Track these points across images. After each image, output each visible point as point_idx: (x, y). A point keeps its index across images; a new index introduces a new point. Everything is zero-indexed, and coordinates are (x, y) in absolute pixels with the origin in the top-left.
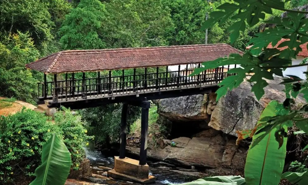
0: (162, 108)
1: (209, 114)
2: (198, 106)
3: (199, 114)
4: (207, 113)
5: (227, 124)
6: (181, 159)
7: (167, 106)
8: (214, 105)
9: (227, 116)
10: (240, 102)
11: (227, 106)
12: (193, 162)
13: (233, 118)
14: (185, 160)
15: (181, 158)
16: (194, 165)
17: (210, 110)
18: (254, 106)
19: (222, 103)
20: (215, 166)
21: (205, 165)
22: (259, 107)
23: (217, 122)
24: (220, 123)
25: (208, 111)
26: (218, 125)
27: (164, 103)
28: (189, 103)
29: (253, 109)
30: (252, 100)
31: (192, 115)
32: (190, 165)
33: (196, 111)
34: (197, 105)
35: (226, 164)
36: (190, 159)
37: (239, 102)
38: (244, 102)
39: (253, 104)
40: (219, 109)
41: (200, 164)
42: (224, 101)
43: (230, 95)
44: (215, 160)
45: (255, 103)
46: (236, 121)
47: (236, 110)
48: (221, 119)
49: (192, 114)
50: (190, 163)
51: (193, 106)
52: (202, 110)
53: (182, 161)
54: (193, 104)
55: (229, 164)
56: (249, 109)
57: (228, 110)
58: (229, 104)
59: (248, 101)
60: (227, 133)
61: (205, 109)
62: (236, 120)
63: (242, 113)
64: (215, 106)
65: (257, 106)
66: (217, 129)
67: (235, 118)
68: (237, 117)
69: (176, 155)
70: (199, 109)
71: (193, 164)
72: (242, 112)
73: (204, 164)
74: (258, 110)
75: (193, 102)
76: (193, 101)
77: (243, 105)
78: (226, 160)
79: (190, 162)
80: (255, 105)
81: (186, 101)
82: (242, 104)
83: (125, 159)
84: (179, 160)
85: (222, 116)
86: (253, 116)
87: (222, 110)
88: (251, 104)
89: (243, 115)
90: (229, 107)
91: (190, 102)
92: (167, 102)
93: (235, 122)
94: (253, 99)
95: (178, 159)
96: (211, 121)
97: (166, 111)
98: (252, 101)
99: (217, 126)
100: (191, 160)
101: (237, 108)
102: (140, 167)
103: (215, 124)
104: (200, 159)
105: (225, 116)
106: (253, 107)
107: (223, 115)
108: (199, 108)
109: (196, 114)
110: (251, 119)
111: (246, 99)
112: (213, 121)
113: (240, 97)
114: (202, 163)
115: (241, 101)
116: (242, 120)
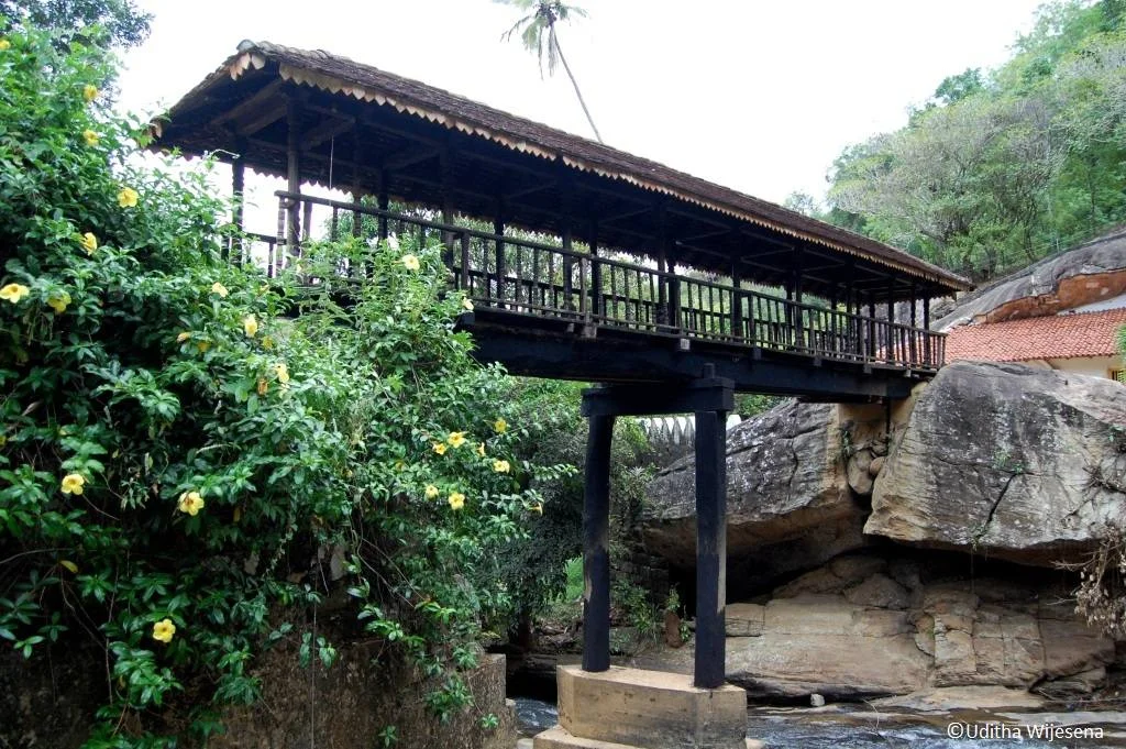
0: (654, 508)
1: (863, 489)
2: (807, 475)
3: (814, 499)
4: (851, 491)
5: (956, 510)
6: (767, 673)
7: (674, 500)
8: (879, 455)
9: (951, 481)
10: (1005, 415)
11: (947, 441)
12: (815, 681)
13: (980, 482)
14: (783, 676)
15: (766, 669)
16: (819, 692)
17: (865, 474)
18: (1056, 425)
19: (924, 436)
20: (902, 683)
21: (863, 687)
22: (1081, 425)
23: (911, 509)
24: (925, 510)
25: (856, 479)
26: (917, 522)
27: (661, 492)
28: (765, 470)
29: (1056, 438)
30: (1044, 407)
31: (786, 509)
32: (807, 692)
33: (800, 493)
34: (800, 471)
35: (957, 670)
36: (802, 669)
37: (1002, 418)
38: (1020, 414)
39: (1052, 419)
40: (914, 461)
41: (842, 685)
42: (929, 426)
43: (955, 400)
44: (895, 663)
45: (1062, 414)
46: (997, 491)
47: (990, 448)
48: (929, 495)
49: (783, 505)
50: (805, 684)
51: (786, 478)
52: (827, 483)
53: (774, 681)
54: (785, 469)
55: (972, 668)
56: (1039, 440)
57: (952, 456)
58: (956, 434)
59: (1031, 409)
60: (964, 542)
61: (841, 477)
62: (998, 486)
63: (1019, 456)
64: (882, 459)
65: (1069, 423)
66: (913, 535)
67: (991, 480)
68: (996, 475)
69: (746, 660)
70: (811, 485)
71: (815, 686)
72: (1021, 453)
73: (861, 683)
74: (1077, 437)
75: (783, 464)
76: (784, 459)
77: (1018, 425)
78: (956, 654)
79: (800, 680)
80: (1060, 420)
81: (752, 468)
82: (1012, 422)
83: (610, 671)
84: (758, 680)
85: (931, 483)
86: (1059, 462)
87: (926, 462)
88: (1045, 422)
89: (1025, 463)
90: (956, 445)
91: (770, 467)
92: (672, 487)
93: (993, 495)
94: (1046, 402)
95: (758, 676)
96: (874, 513)
97: (674, 514)
98: (1045, 410)
99: (912, 526)
100: (805, 672)
101: (993, 442)
102: (706, 698)
103: (898, 519)
104: (837, 665)
105: (942, 482)
106: (1052, 431)
107: (933, 478)
108: (813, 480)
109: (803, 500)
110: (1055, 475)
111: (1024, 403)
112: (883, 511)
113: (1001, 398)
114: (851, 678)
115: (1008, 413)
116: (1024, 480)
